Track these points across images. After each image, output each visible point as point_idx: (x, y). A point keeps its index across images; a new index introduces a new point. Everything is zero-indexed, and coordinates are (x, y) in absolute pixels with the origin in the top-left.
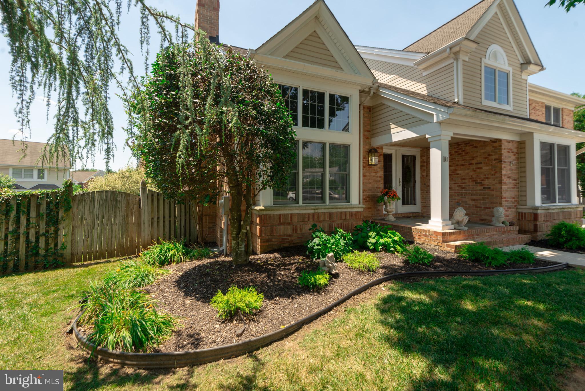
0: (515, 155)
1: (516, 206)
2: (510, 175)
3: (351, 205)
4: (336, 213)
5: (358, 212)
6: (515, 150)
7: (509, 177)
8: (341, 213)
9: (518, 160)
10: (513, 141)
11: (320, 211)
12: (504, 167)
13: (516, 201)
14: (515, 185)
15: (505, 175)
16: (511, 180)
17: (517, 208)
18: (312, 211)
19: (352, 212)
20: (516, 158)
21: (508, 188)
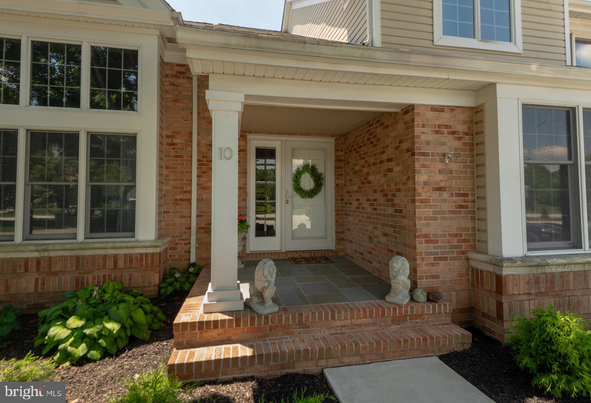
0: (459, 139)
1: (463, 253)
2: (443, 184)
3: (137, 241)
4: (93, 257)
5: (146, 254)
6: (461, 128)
7: (440, 189)
8: (105, 257)
9: (471, 150)
10: (452, 109)
11: (52, 254)
12: (424, 166)
13: (465, 241)
14: (461, 207)
15: (425, 183)
16: (445, 195)
17: (468, 259)
18: (36, 255)
19: (131, 255)
20: (465, 144)
21: (435, 213)
